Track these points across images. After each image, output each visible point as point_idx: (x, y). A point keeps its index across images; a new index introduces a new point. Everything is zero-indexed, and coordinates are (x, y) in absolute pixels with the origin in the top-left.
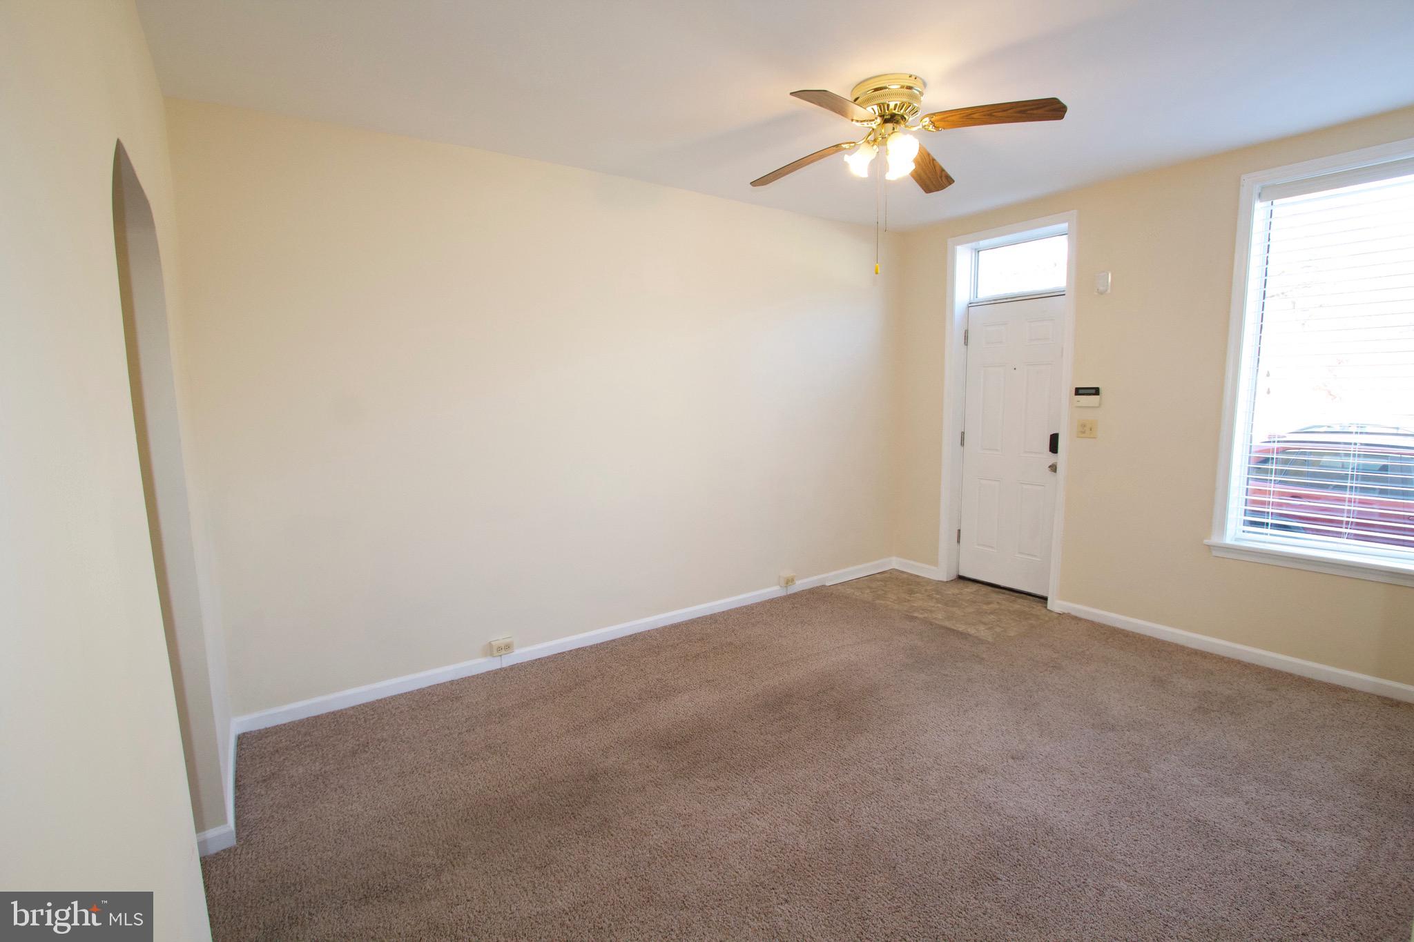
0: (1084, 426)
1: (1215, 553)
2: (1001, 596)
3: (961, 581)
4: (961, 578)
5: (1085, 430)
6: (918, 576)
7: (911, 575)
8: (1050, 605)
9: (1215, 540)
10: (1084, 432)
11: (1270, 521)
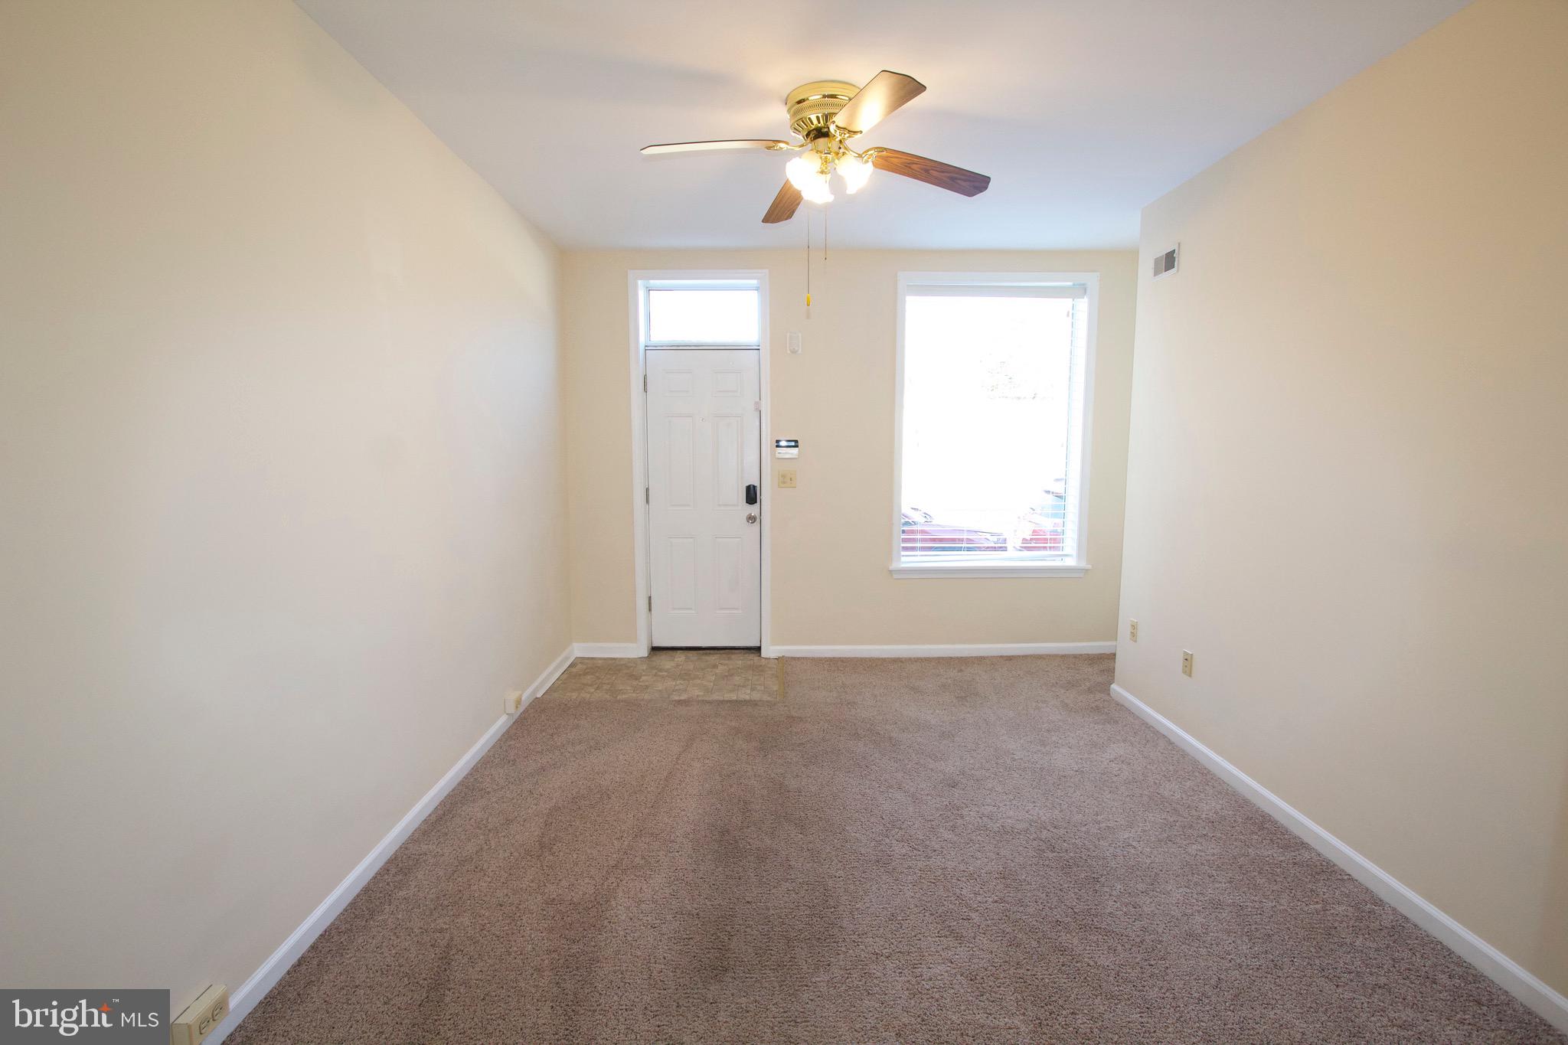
0: (784, 476)
1: (895, 576)
2: (716, 657)
3: (657, 652)
4: (655, 650)
5: (786, 480)
6: (614, 659)
7: (605, 659)
8: (764, 653)
9: (894, 566)
10: (784, 483)
11: (918, 545)
